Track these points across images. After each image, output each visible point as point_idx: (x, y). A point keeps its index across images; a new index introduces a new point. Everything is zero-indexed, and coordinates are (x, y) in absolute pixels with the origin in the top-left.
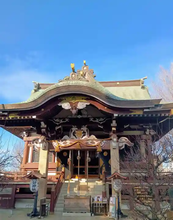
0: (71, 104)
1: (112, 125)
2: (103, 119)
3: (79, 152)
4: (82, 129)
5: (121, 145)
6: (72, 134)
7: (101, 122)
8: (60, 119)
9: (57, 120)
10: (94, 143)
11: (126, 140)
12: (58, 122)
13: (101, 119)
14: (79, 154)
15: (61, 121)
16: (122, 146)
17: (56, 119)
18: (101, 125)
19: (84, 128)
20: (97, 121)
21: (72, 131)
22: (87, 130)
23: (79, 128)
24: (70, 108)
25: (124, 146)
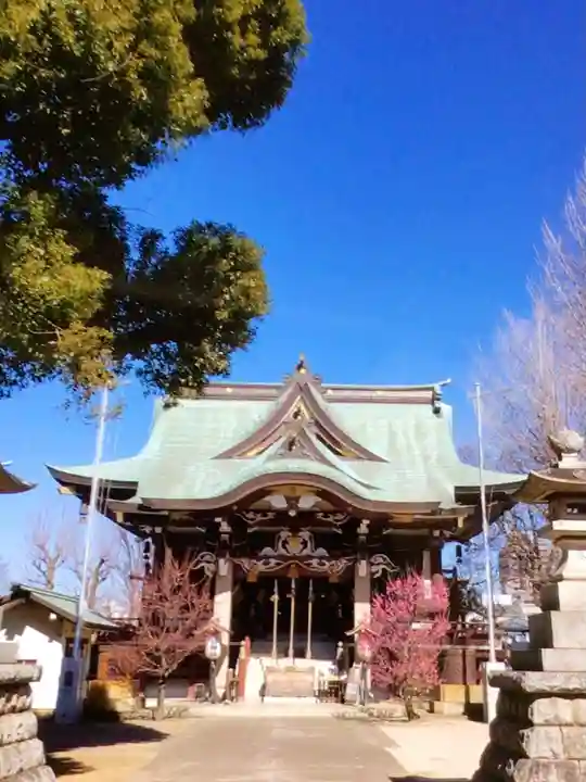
0: (288, 499)
1: (359, 530)
2: (342, 517)
3: (293, 582)
4: (301, 534)
5: (374, 569)
6: (280, 544)
7: (337, 521)
8: (256, 512)
9: (251, 515)
10: (324, 564)
11: (385, 559)
12: (252, 520)
13: (340, 517)
14: (293, 586)
15: (259, 518)
16: (377, 572)
17: (248, 512)
18: (338, 528)
19: (305, 534)
20: (331, 519)
21: (280, 537)
22: (310, 538)
23: (295, 530)
24: (285, 505)
25: (380, 572)
